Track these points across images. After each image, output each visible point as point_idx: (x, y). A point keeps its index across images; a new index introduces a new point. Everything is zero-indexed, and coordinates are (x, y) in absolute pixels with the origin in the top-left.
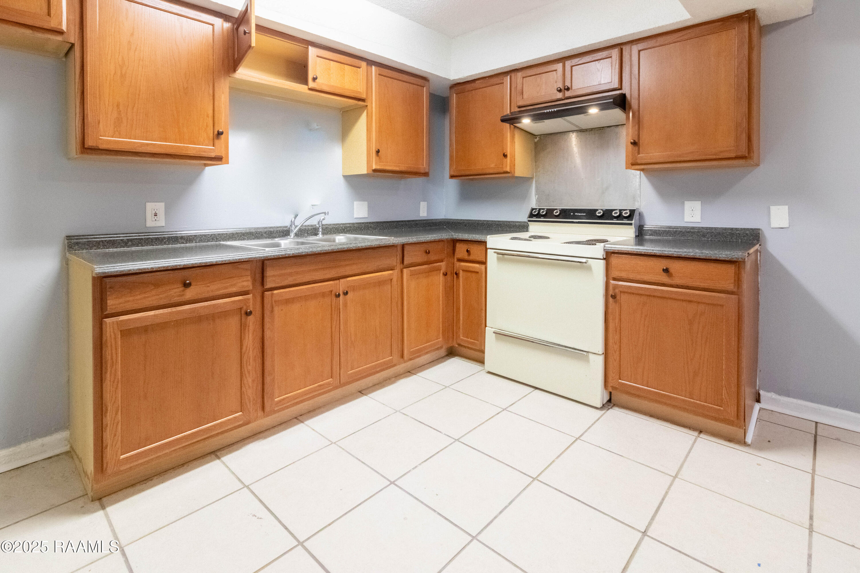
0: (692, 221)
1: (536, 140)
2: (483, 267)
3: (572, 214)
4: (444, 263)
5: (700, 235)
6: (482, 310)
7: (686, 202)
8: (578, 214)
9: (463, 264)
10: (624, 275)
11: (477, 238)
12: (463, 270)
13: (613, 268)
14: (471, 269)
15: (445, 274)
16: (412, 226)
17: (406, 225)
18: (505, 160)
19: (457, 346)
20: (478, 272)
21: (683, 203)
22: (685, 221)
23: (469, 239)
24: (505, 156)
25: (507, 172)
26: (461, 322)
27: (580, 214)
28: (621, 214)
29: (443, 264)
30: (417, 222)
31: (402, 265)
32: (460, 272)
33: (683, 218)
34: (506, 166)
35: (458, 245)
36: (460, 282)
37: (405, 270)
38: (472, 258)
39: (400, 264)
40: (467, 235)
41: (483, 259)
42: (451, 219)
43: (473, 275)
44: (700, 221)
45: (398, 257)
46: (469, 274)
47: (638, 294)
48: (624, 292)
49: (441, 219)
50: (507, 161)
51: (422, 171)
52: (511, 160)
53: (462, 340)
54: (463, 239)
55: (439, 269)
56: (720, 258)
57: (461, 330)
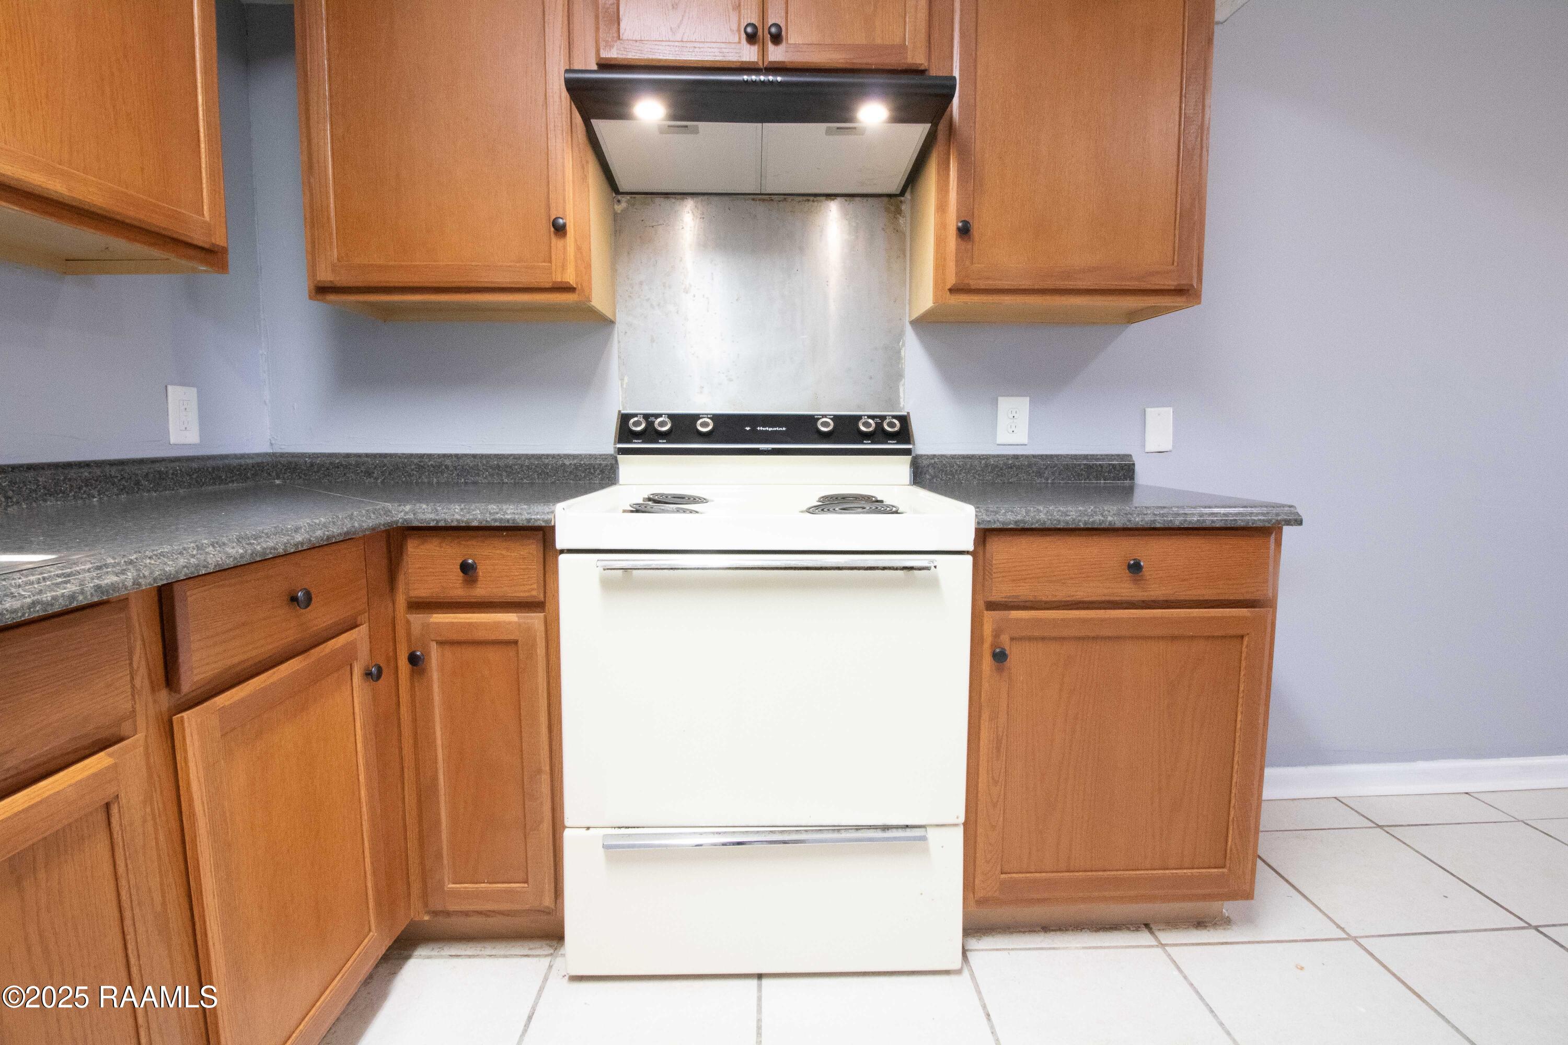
0: (1011, 442)
1: (618, 208)
2: (535, 619)
3: (748, 429)
4: (363, 629)
5: (1033, 472)
6: (539, 771)
7: (1000, 399)
8: (764, 429)
9: (440, 618)
10: (1024, 591)
11: (508, 517)
12: (441, 643)
13: (994, 575)
14: (481, 635)
15: (373, 675)
16: (138, 483)
17: (108, 479)
18: (557, 243)
19: (426, 918)
20: (516, 642)
21: (995, 403)
22: (999, 442)
23: (475, 524)
24: (560, 229)
25: (567, 289)
26: (444, 836)
27: (770, 429)
28: (879, 426)
29: (359, 635)
30: (157, 466)
31: (164, 696)
32: (429, 653)
33: (994, 435)
34: (564, 267)
35: (415, 550)
36: (429, 688)
37: (191, 720)
38: (480, 591)
39: (153, 690)
40: (457, 508)
41: (534, 593)
42: (303, 455)
43: (493, 655)
44: (1026, 442)
45: (136, 658)
46: (469, 653)
47: (1055, 639)
48: (1021, 639)
49: (258, 455)
50: (565, 248)
51: (199, 238)
52: (579, 249)
53: (455, 894)
54: (442, 524)
55: (346, 659)
56: (1253, 524)
57: (445, 862)
